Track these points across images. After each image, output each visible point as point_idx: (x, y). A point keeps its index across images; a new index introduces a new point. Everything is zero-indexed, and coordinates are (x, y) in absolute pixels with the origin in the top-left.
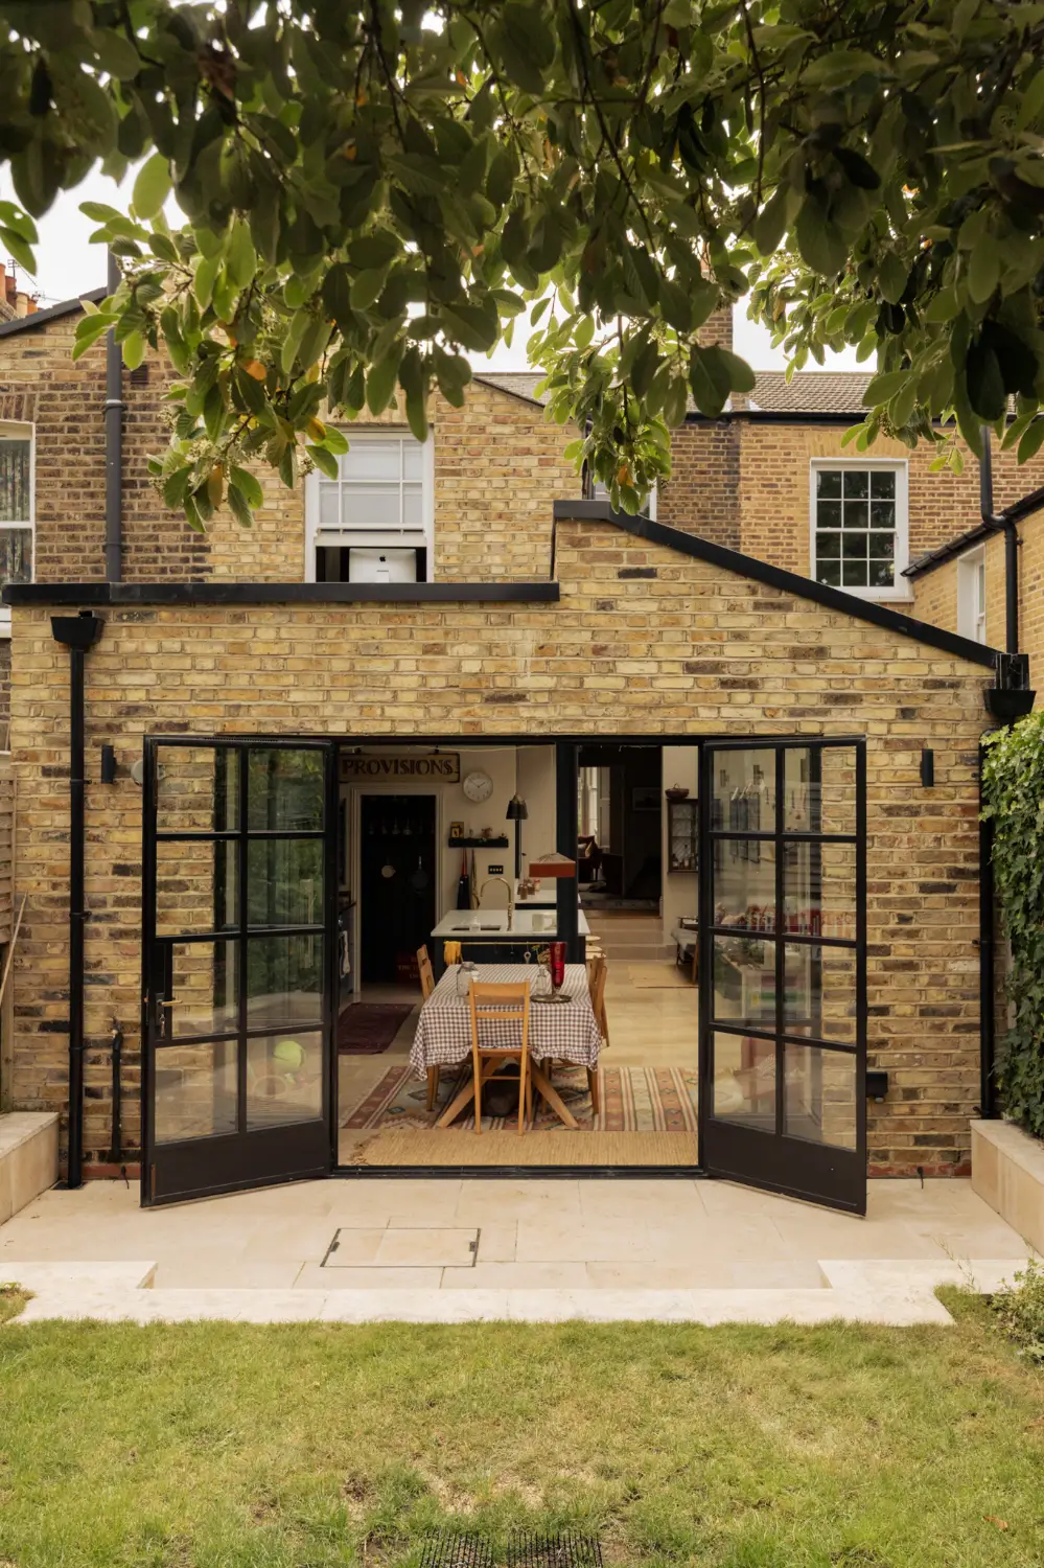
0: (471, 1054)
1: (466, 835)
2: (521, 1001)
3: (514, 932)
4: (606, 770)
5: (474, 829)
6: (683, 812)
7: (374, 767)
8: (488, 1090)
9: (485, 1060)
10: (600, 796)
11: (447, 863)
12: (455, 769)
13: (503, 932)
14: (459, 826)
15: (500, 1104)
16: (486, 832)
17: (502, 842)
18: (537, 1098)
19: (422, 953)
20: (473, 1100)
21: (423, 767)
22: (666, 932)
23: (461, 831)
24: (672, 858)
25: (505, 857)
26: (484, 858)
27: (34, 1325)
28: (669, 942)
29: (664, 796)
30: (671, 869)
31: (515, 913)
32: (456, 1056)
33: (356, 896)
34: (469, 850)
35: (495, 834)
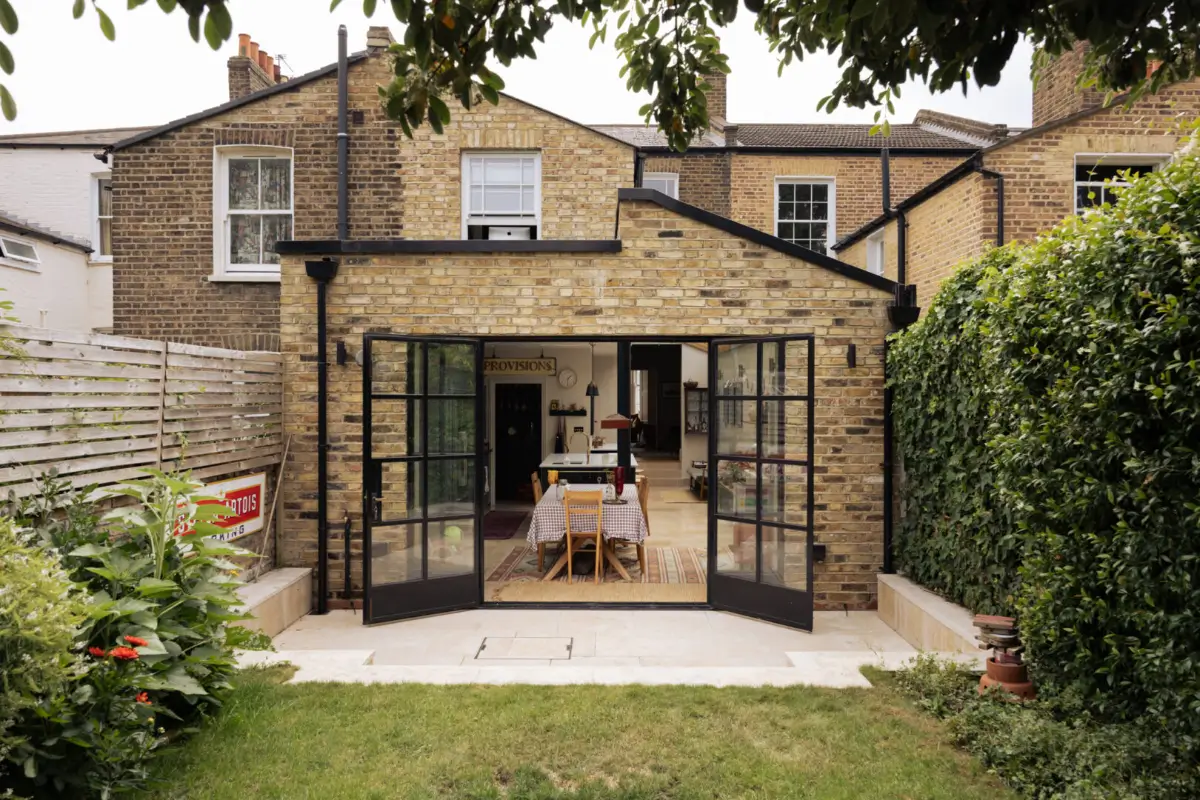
0: (565, 536)
1: (560, 408)
2: (597, 503)
3: (591, 465)
4: (646, 372)
5: (565, 404)
6: (694, 396)
7: (503, 366)
8: (576, 558)
9: (575, 539)
10: (642, 390)
11: (549, 425)
12: (553, 367)
13: (584, 465)
14: (555, 403)
15: (584, 568)
16: (573, 406)
17: (582, 413)
18: (606, 564)
19: (535, 476)
20: (567, 564)
21: (534, 366)
22: (684, 471)
23: (557, 404)
24: (687, 424)
25: (585, 422)
26: (571, 422)
27: (300, 684)
28: (685, 476)
29: (683, 387)
30: (687, 432)
31: (591, 455)
32: (557, 536)
33: (493, 445)
34: (562, 417)
35: (578, 408)
